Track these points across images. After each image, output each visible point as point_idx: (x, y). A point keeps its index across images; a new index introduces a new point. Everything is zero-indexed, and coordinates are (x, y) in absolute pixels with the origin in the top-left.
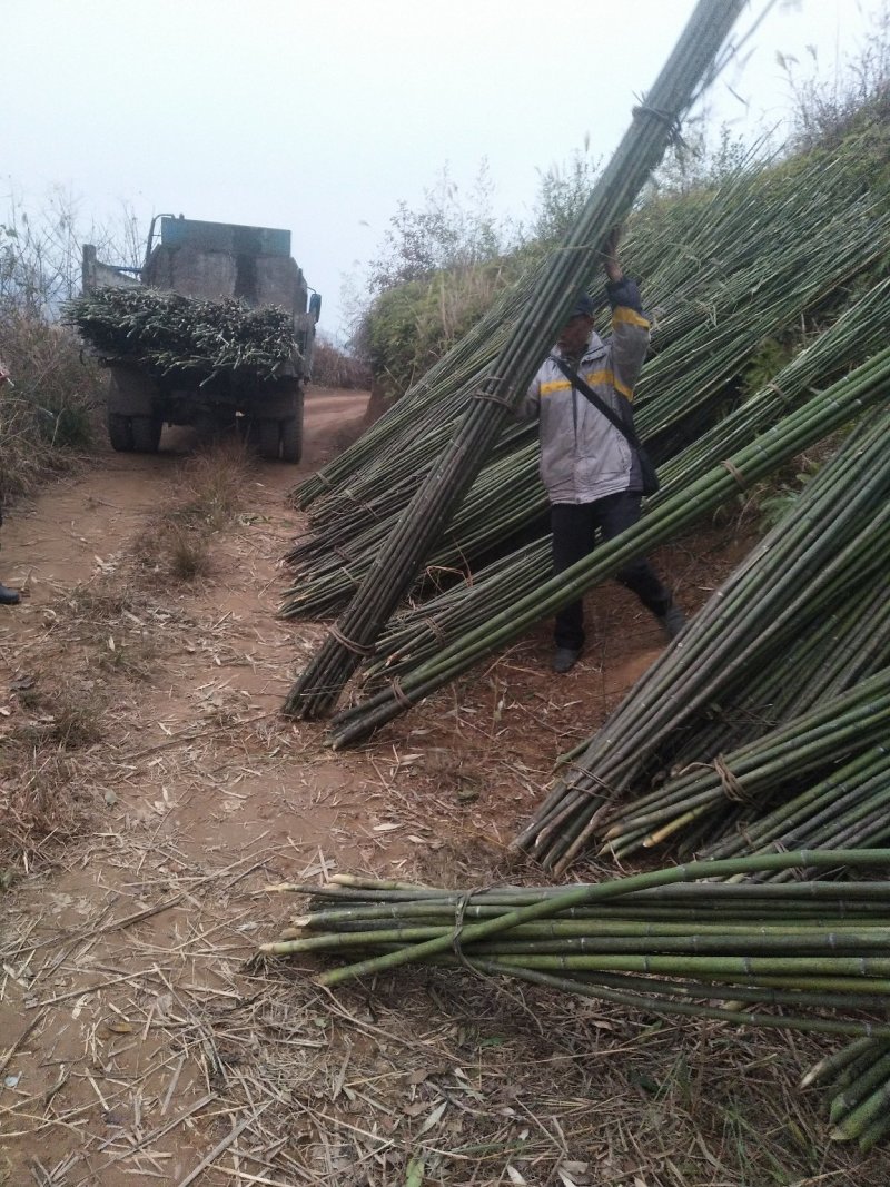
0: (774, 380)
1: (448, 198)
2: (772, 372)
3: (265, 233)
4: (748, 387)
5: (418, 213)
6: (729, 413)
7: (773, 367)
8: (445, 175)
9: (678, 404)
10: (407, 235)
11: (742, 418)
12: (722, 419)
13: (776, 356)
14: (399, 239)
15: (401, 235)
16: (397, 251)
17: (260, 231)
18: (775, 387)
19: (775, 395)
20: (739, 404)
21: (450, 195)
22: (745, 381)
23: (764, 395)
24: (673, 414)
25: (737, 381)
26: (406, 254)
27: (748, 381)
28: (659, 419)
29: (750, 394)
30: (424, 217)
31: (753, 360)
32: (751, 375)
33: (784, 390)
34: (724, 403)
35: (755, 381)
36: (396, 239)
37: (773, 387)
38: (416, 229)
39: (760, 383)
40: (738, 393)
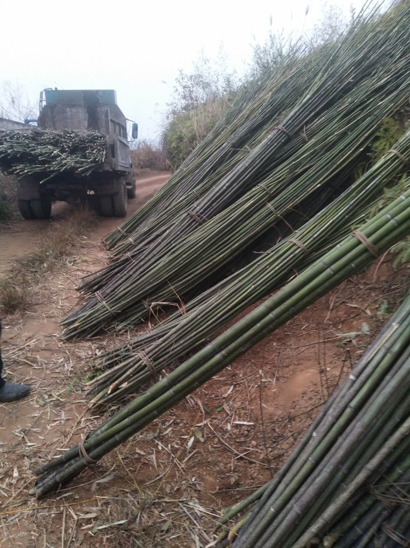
0: (394, 147)
1: (204, 65)
2: (392, 141)
3: (100, 92)
4: (376, 152)
5: (189, 75)
6: (363, 174)
7: (392, 137)
8: (203, 53)
9: (327, 170)
10: (184, 87)
11: (372, 177)
12: (359, 177)
13: (393, 130)
14: (181, 90)
15: (181, 87)
16: (180, 97)
17: (97, 91)
18: (395, 151)
19: (396, 157)
20: (370, 167)
21: (206, 63)
22: (372, 149)
23: (387, 158)
24: (325, 176)
25: (368, 149)
26: (184, 97)
27: (376, 148)
28: (314, 181)
29: (377, 158)
30: (191, 76)
31: (378, 134)
32: (377, 144)
33: (402, 153)
34: (359, 165)
35: (381, 148)
36: (179, 90)
37: (394, 152)
38: (189, 83)
39: (384, 149)
40: (369, 158)
